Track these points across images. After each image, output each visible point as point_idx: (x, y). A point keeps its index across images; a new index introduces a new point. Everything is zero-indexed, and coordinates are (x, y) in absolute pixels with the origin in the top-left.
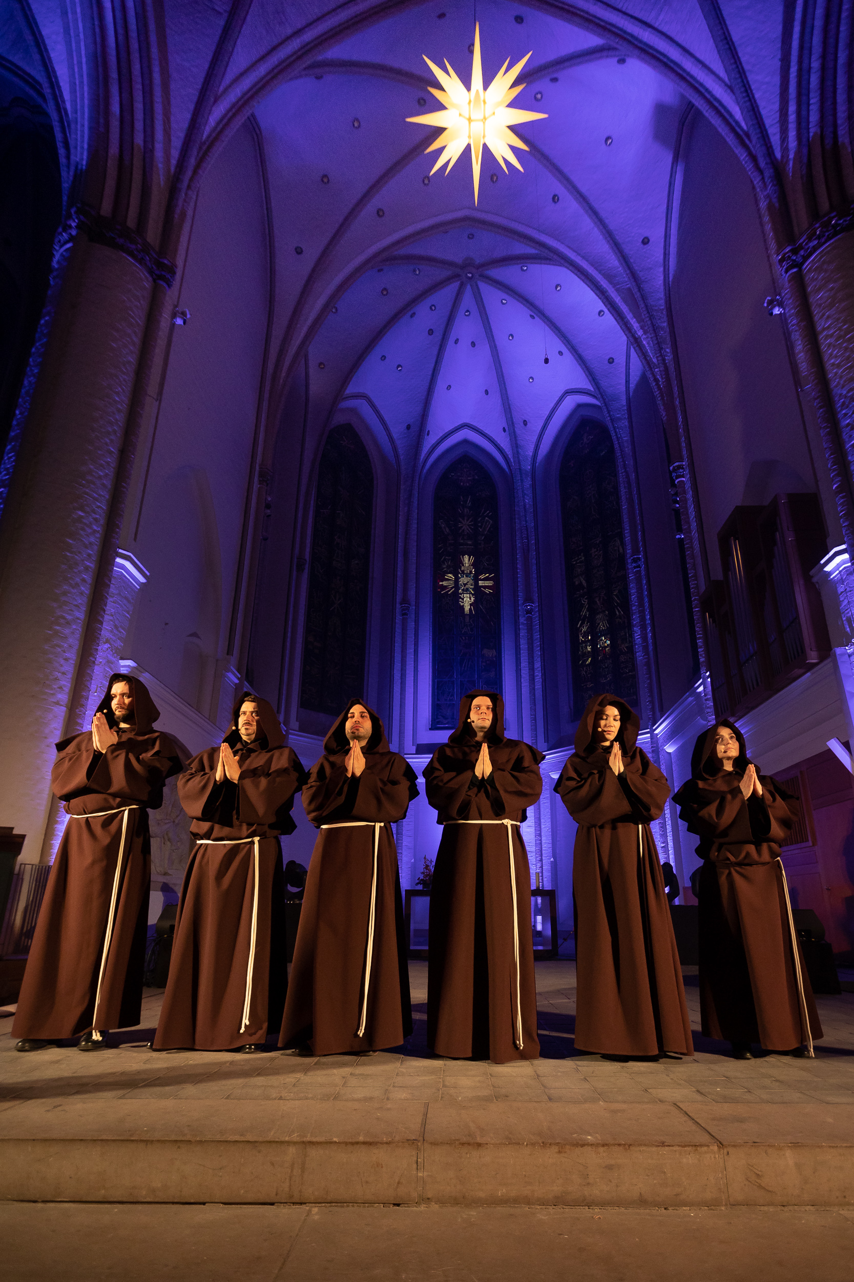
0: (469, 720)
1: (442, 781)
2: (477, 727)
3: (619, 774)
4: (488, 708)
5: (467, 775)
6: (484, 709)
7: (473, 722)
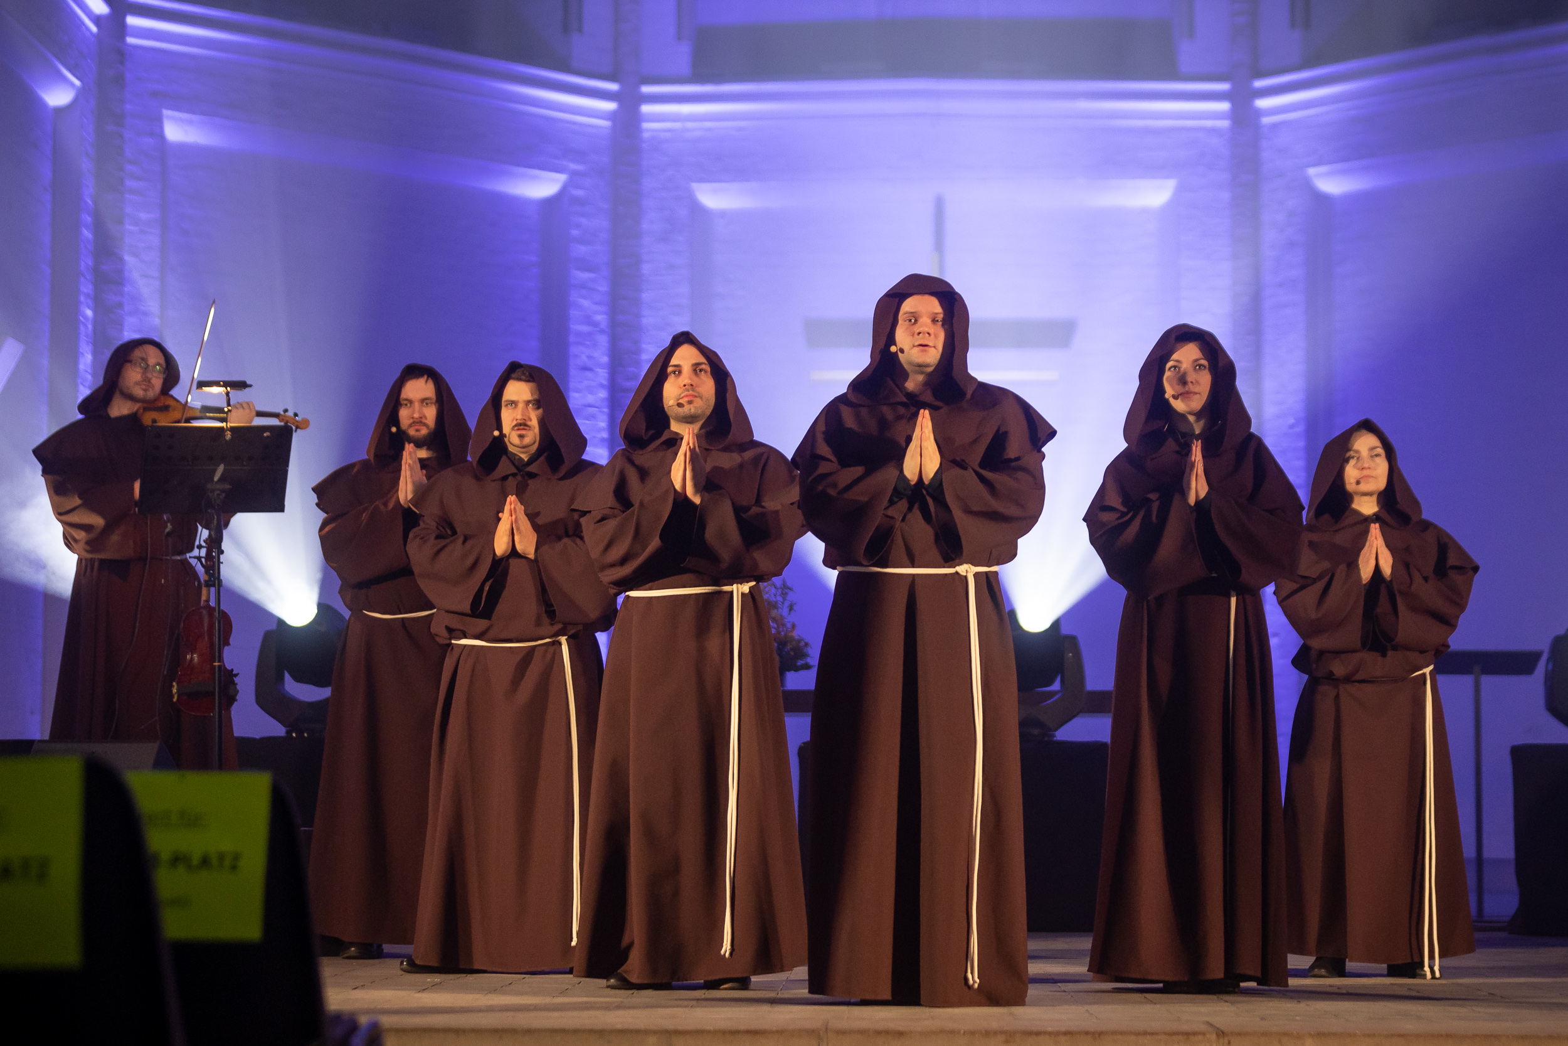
0: (893, 349)
1: (835, 485)
2: (911, 363)
3: (1198, 502)
4: (934, 321)
5: (887, 475)
6: (925, 320)
7: (902, 351)
